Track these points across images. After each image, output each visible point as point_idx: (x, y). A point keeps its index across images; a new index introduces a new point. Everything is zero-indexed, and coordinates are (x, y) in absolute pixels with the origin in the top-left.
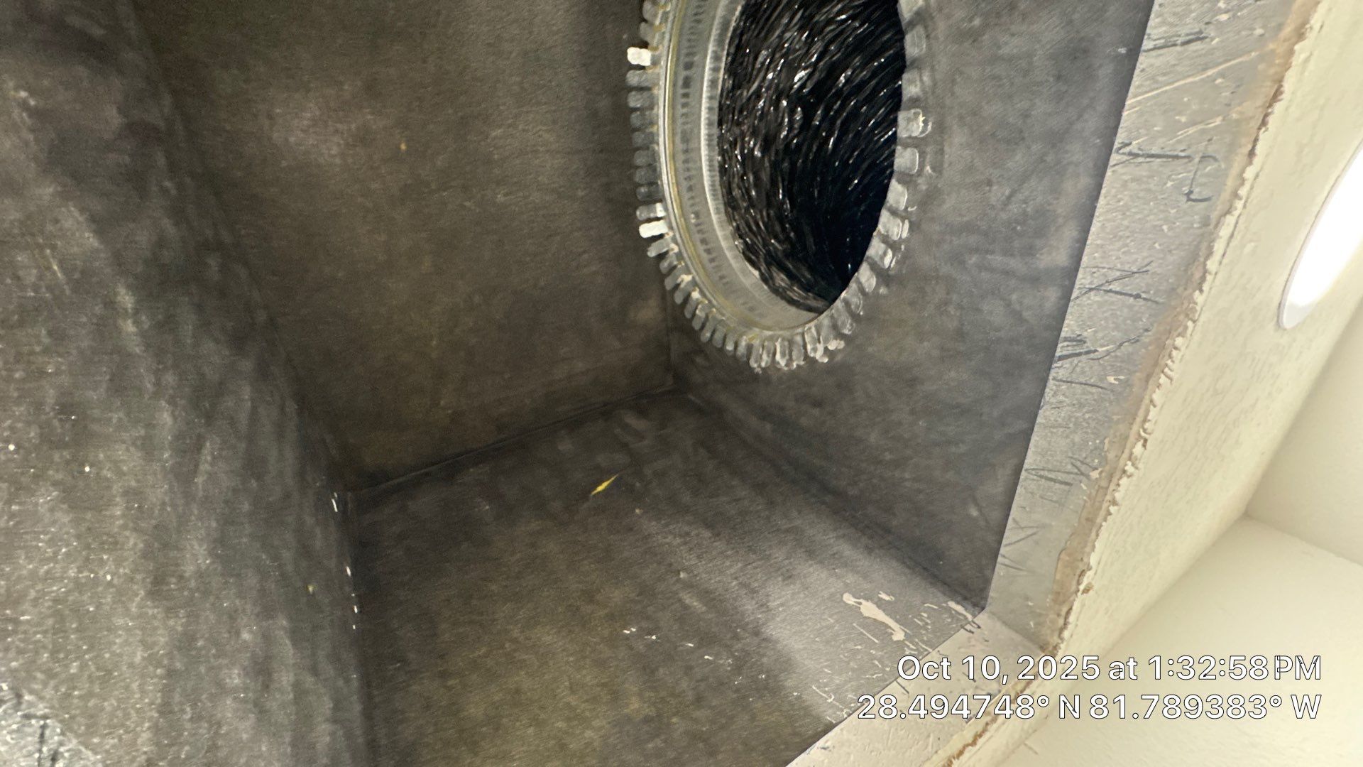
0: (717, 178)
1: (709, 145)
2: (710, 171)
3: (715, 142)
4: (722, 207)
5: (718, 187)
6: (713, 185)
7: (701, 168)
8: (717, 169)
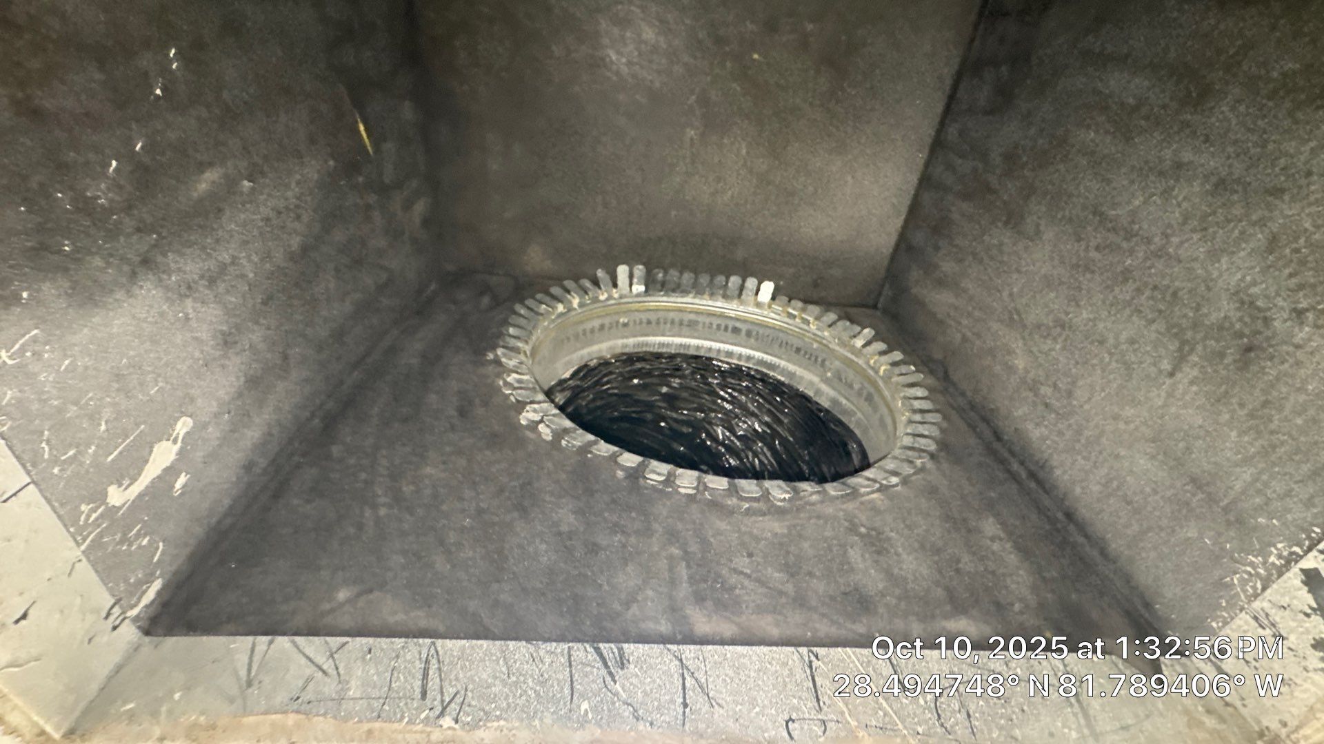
0: (651, 349)
1: (681, 345)
2: (659, 344)
3: (682, 351)
4: (627, 350)
5: (644, 349)
6: (647, 344)
7: (663, 335)
8: (660, 351)
